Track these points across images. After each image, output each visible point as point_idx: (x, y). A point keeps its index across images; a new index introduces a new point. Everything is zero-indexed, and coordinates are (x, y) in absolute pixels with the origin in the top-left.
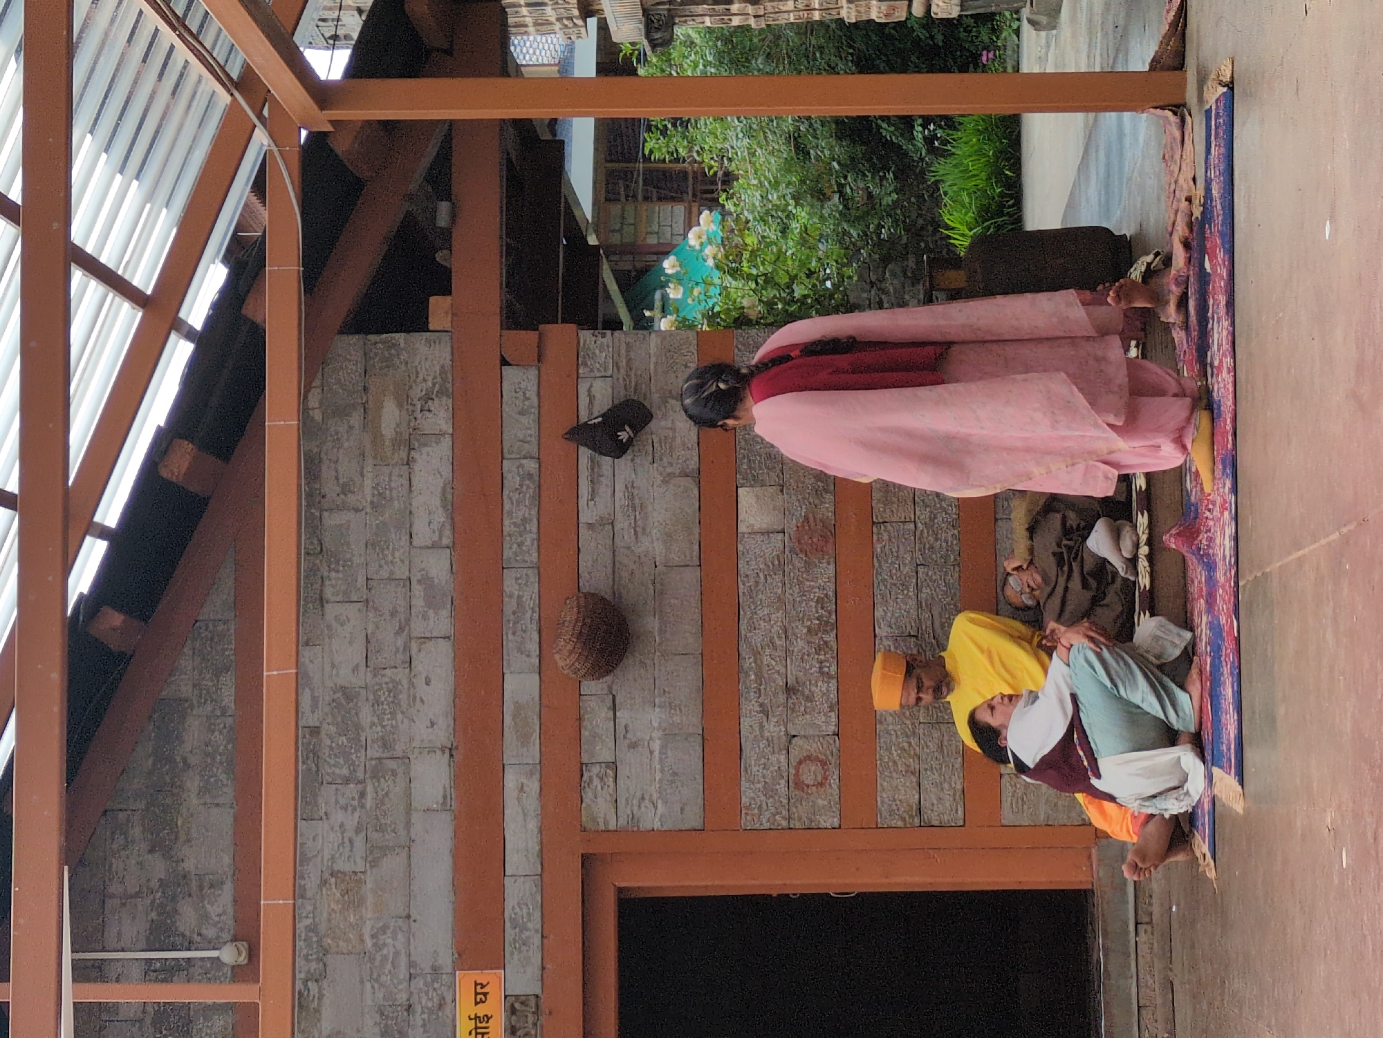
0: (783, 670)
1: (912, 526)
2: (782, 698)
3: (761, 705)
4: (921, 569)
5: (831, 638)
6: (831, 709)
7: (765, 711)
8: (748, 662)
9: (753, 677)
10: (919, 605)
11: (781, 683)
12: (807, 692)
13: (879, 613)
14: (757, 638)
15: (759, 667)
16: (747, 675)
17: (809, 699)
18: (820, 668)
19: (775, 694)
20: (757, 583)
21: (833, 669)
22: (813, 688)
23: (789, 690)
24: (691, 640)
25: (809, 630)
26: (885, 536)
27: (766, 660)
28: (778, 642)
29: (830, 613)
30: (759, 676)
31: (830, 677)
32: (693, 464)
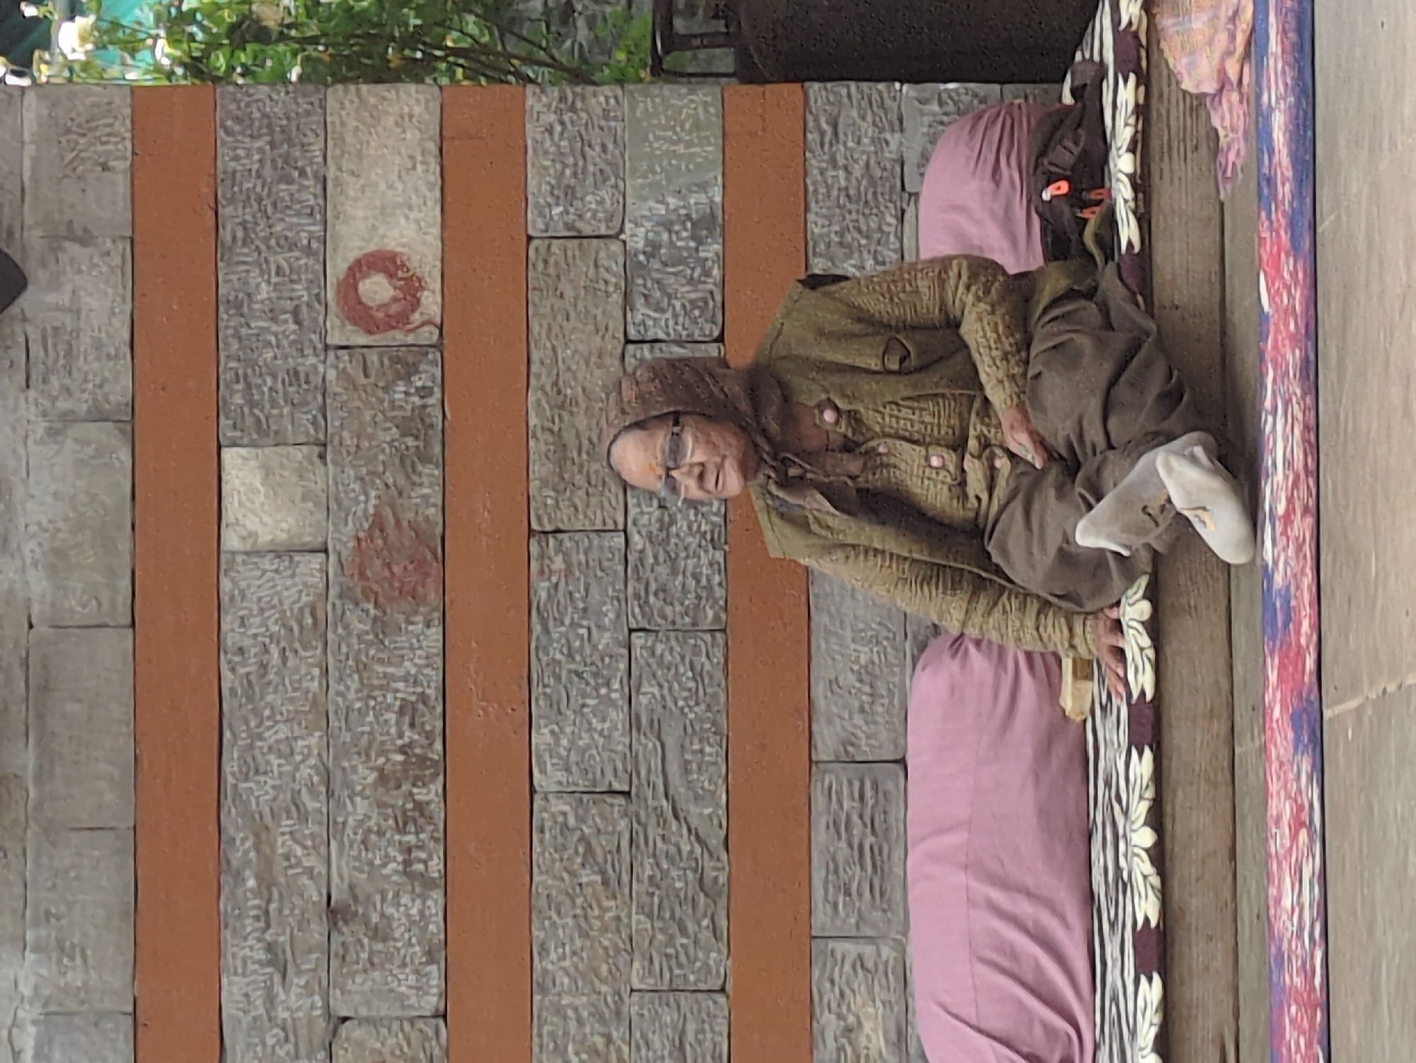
0: (321, 868)
1: (619, 540)
2: (317, 931)
3: (270, 947)
4: (638, 640)
5: (430, 793)
6: (430, 956)
7: (278, 962)
8: (242, 848)
9: (251, 883)
10: (634, 723)
11: (315, 895)
12: (375, 918)
13: (542, 737)
14: (261, 793)
15: (267, 862)
16: (239, 878)
17: (380, 934)
18: (407, 863)
19: (303, 923)
20: (264, 667)
21: (436, 865)
22: (390, 910)
23: (334, 913)
24: (109, 797)
25: (383, 778)
26: (558, 563)
27: (282, 844)
28: (311, 805)
29: (429, 736)
30: (266, 883)
31: (428, 883)
32: (120, 390)
